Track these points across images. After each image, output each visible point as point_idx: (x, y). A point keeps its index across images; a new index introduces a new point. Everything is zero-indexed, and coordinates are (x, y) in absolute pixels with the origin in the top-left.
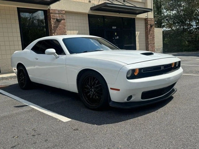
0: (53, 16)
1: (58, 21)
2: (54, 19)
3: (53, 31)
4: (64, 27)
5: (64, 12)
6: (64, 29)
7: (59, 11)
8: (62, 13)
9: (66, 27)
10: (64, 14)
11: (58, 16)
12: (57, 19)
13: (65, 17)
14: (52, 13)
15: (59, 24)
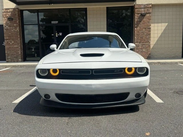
0: (137, 11)
1: (143, 15)
2: (139, 14)
3: (136, 26)
4: (148, 21)
5: (151, 5)
6: (149, 22)
7: (144, 5)
8: (148, 7)
9: (150, 21)
10: (150, 8)
11: (143, 11)
12: (141, 13)
13: (151, 11)
14: (137, 8)
15: (143, 18)
